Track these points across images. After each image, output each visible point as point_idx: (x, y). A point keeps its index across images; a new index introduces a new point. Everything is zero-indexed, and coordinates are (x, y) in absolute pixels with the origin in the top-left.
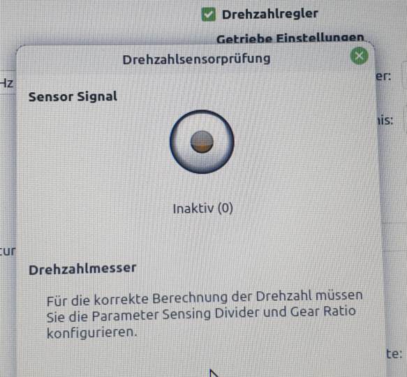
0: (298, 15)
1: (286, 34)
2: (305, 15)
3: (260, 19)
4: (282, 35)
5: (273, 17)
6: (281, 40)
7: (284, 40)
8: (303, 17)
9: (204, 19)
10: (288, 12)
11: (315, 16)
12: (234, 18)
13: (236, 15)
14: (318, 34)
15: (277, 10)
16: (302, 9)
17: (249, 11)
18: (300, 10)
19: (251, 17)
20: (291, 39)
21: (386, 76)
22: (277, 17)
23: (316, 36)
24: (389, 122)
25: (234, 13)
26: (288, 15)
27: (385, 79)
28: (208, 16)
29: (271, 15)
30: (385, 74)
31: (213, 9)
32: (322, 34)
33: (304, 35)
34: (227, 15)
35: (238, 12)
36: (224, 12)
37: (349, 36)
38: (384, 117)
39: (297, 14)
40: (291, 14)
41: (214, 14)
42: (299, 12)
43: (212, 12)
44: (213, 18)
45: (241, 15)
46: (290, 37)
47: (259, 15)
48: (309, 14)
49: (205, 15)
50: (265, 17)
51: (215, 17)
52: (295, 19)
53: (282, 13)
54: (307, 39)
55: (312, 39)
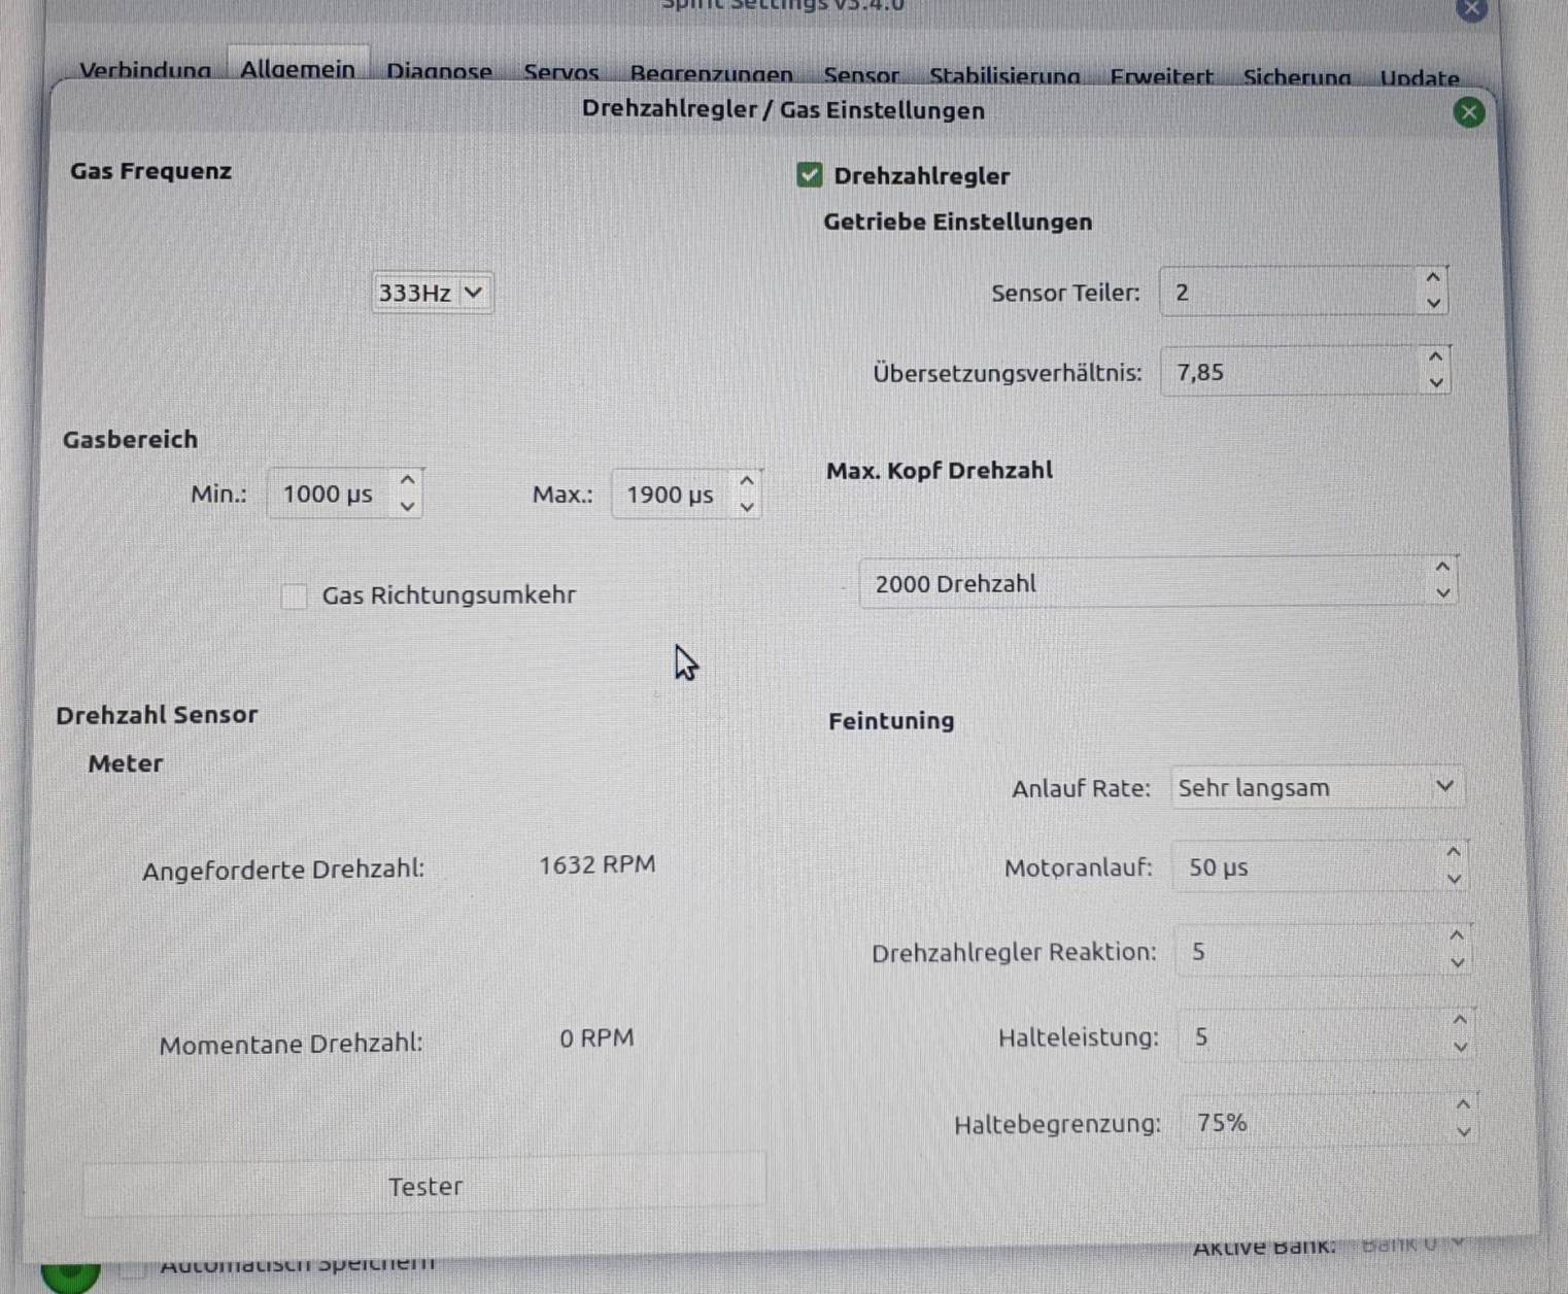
0: (973, 179)
1: (951, 214)
2: (985, 179)
3: (904, 186)
4: (944, 215)
5: (928, 182)
6: (941, 225)
7: (946, 224)
8: (983, 182)
9: (801, 183)
10: (954, 174)
11: (1004, 182)
12: (856, 182)
13: (860, 178)
14: (1009, 214)
15: (935, 169)
16: (981, 169)
17: (884, 170)
18: (977, 170)
19: (887, 182)
20: (959, 223)
21: (1132, 292)
22: (936, 182)
23: (1005, 219)
24: (1134, 377)
25: (857, 174)
26: (956, 178)
27: (1128, 299)
28: (807, 177)
29: (924, 177)
30: (1129, 290)
31: (819, 166)
32: (1017, 214)
33: (984, 216)
34: (843, 176)
35: (864, 172)
36: (838, 170)
37: (1065, 220)
38: (1126, 369)
39: (971, 177)
40: (960, 177)
41: (819, 175)
42: (974, 174)
43: (815, 172)
44: (817, 182)
45: (868, 178)
46: (958, 220)
47: (902, 179)
48: (993, 178)
49: (804, 175)
50: (913, 182)
51: (821, 179)
52: (968, 186)
53: (943, 174)
54: (989, 224)
55: (998, 224)
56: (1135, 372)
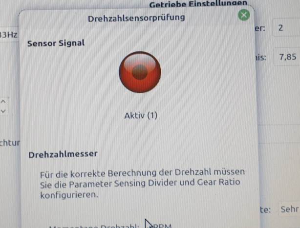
1: (195, 1)
6: (192, 5)
23: (215, 2)
24: (263, 59)
27: (261, 30)
30: (261, 27)
33: (207, 2)
37: (237, 2)
38: (260, 56)
46: (198, 3)
54: (209, 4)
55: (212, 4)
56: (264, 57)
